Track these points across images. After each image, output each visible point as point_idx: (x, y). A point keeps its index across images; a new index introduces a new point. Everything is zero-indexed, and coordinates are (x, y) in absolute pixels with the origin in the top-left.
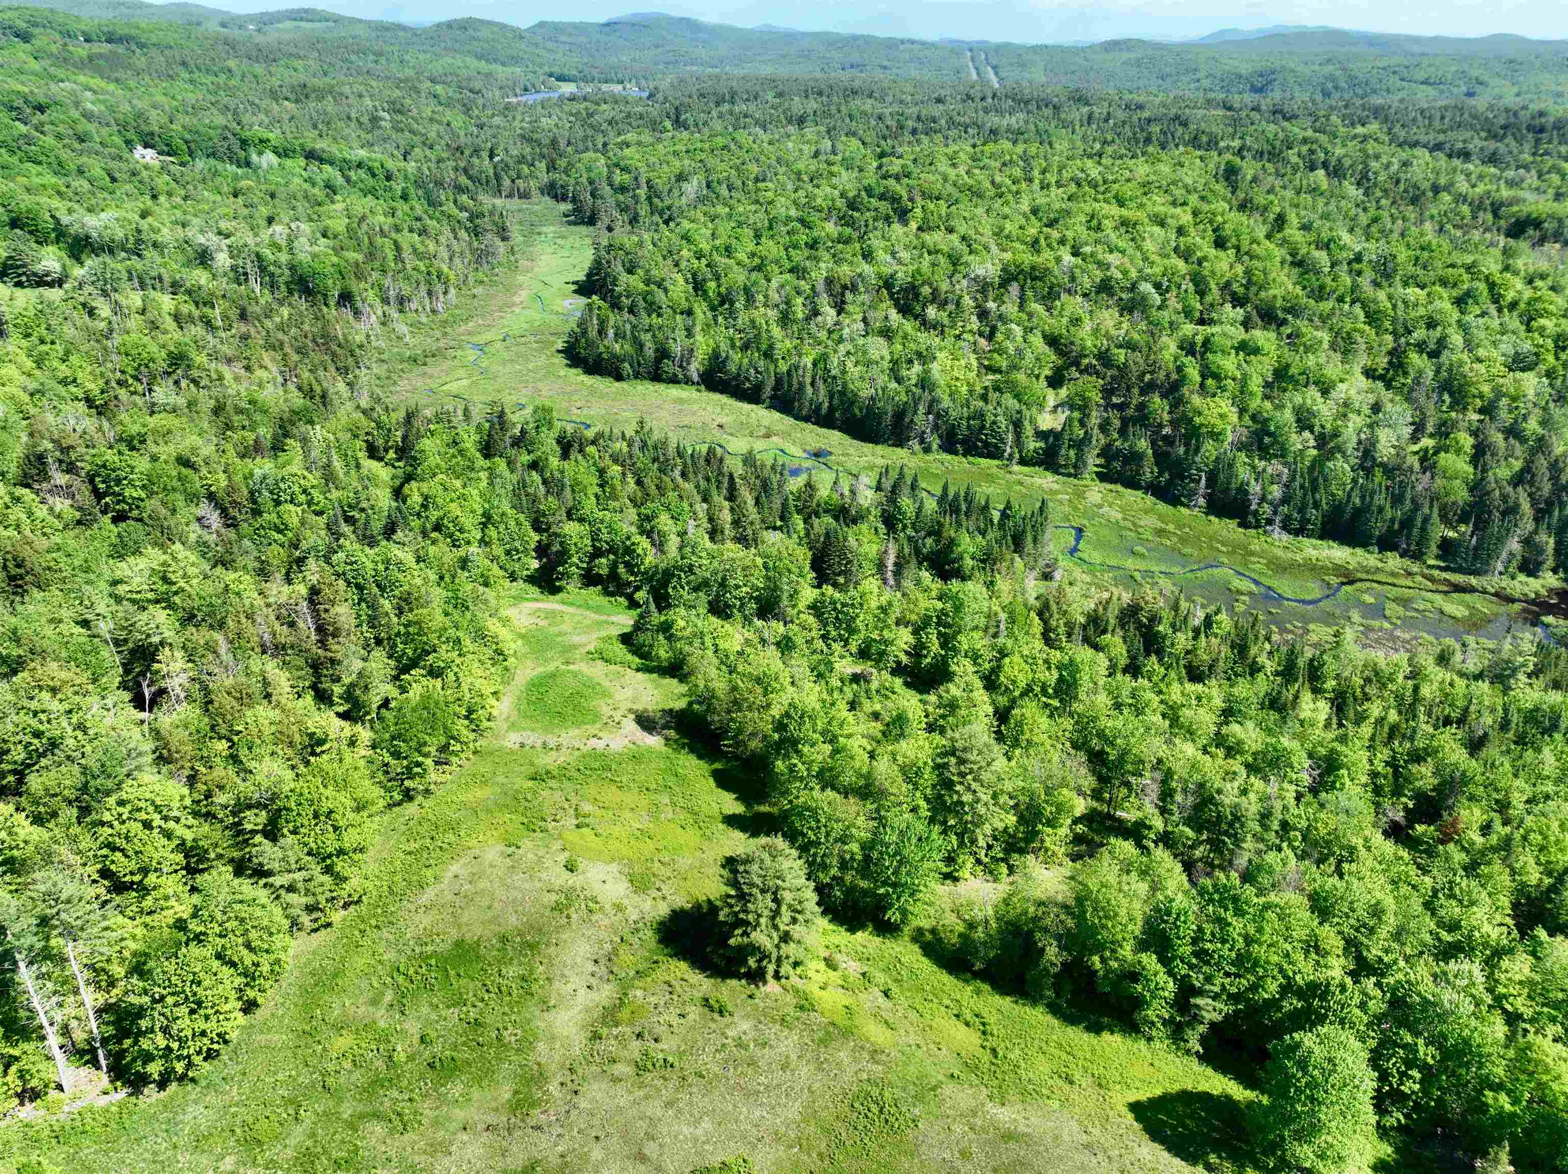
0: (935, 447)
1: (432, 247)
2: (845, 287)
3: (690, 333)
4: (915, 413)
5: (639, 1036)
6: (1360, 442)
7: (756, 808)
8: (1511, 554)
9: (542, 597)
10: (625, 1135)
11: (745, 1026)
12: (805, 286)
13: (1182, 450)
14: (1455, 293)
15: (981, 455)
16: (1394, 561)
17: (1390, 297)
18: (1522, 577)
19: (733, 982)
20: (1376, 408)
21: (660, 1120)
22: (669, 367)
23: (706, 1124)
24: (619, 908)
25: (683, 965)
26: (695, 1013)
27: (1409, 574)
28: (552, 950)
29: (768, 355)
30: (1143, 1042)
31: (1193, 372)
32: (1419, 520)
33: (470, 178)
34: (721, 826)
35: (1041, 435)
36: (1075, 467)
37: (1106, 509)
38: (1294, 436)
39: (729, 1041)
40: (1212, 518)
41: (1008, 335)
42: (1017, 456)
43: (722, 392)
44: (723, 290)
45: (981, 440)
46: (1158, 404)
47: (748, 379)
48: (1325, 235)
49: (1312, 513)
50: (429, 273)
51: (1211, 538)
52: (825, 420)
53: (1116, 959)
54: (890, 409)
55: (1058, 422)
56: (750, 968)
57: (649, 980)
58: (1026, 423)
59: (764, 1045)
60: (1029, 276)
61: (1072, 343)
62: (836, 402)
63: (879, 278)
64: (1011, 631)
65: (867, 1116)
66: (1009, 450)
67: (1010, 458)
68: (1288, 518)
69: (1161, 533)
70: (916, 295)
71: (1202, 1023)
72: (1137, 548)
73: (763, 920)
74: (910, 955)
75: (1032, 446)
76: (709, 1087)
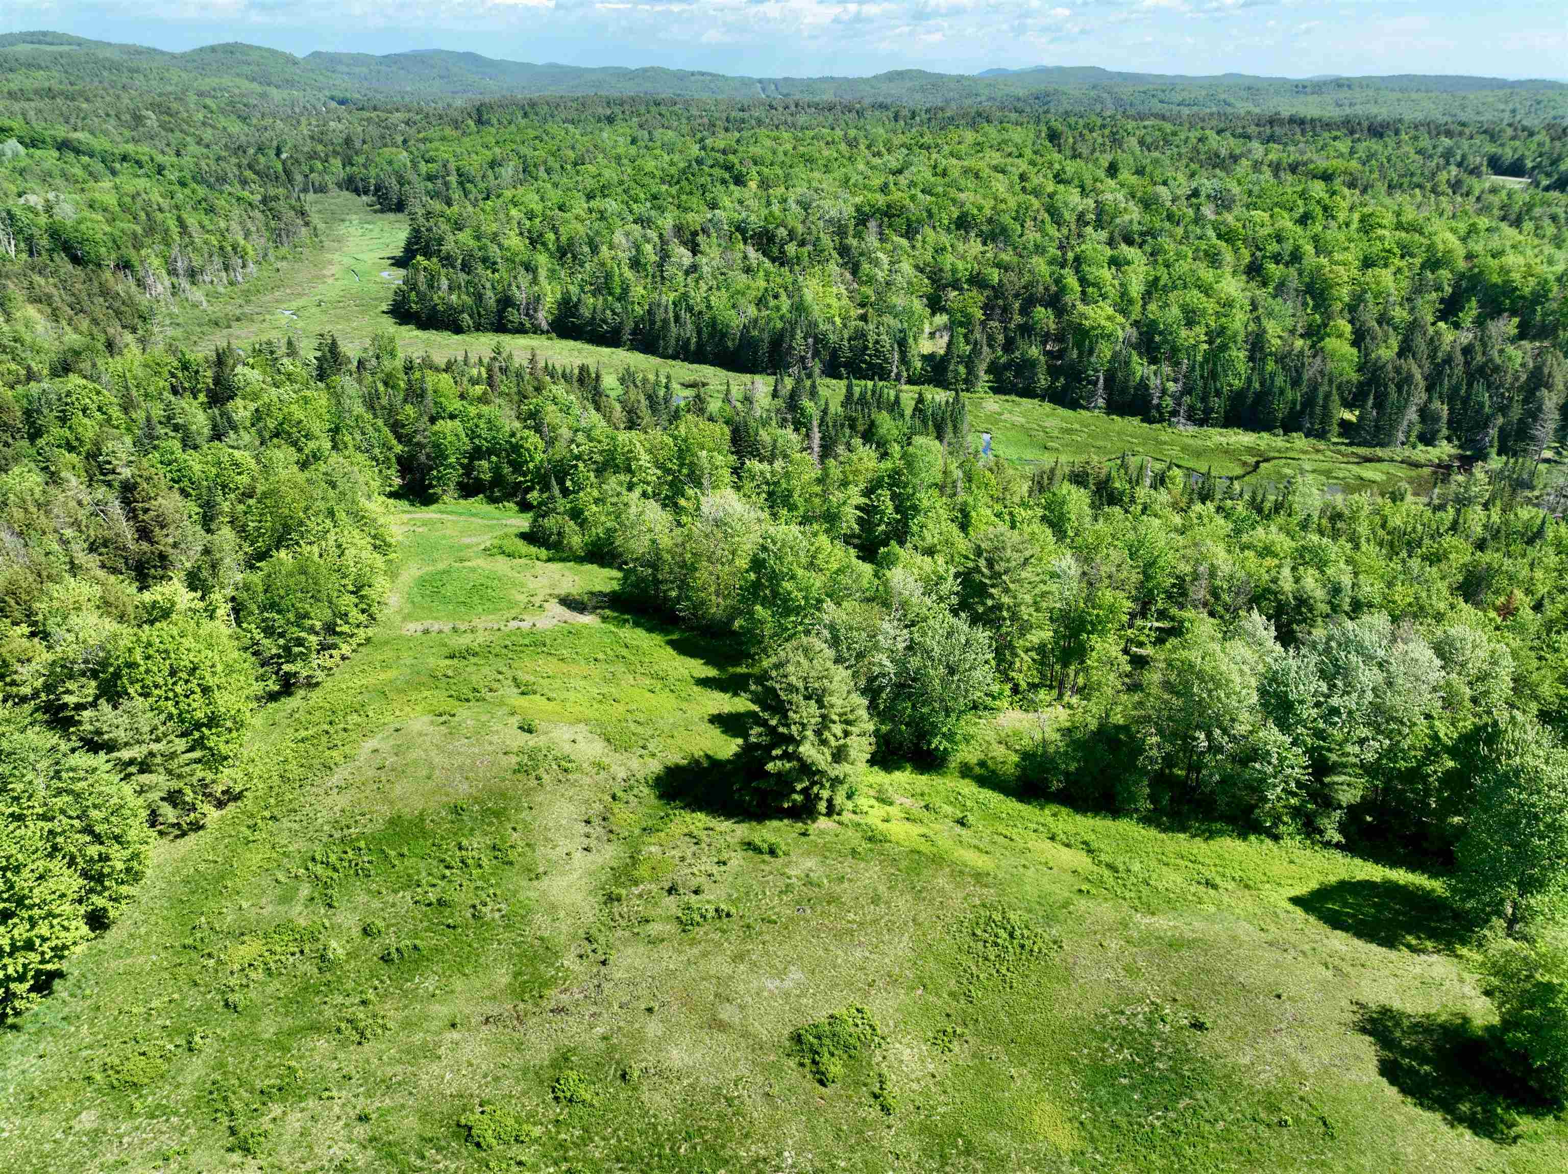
0: (817, 371)
1: (223, 224)
2: (695, 234)
3: (535, 281)
4: (793, 337)
5: (670, 891)
6: (1249, 334)
7: (731, 670)
8: (1411, 424)
9: (412, 509)
10: (688, 1002)
11: (810, 863)
12: (653, 234)
13: (1075, 354)
15: (866, 377)
16: (1300, 441)
18: (1421, 447)
19: (775, 823)
21: (731, 978)
22: (513, 316)
23: (795, 974)
24: (600, 767)
25: (700, 815)
26: (737, 860)
28: (524, 815)
29: (623, 296)
30: (1269, 842)
31: (1072, 281)
32: (1321, 395)
33: (257, 173)
34: (695, 688)
35: (924, 358)
36: (966, 381)
37: (1006, 416)
38: (1184, 333)
39: (794, 880)
40: (1115, 417)
41: (876, 263)
42: (905, 374)
43: (575, 339)
44: (563, 239)
45: (865, 362)
47: (604, 321)
49: (1215, 402)
50: (222, 248)
51: (1119, 433)
52: (697, 356)
54: (766, 336)
55: (938, 347)
56: (794, 801)
57: (662, 834)
58: (911, 341)
59: (841, 879)
60: (886, 214)
61: (941, 270)
62: (705, 336)
63: (731, 224)
64: (969, 490)
65: (996, 944)
66: (895, 370)
67: (898, 378)
68: (1191, 408)
69: (1069, 431)
70: (771, 238)
71: (1340, 807)
72: (1050, 444)
73: (809, 733)
74: (968, 788)
75: (919, 365)
76: (785, 932)
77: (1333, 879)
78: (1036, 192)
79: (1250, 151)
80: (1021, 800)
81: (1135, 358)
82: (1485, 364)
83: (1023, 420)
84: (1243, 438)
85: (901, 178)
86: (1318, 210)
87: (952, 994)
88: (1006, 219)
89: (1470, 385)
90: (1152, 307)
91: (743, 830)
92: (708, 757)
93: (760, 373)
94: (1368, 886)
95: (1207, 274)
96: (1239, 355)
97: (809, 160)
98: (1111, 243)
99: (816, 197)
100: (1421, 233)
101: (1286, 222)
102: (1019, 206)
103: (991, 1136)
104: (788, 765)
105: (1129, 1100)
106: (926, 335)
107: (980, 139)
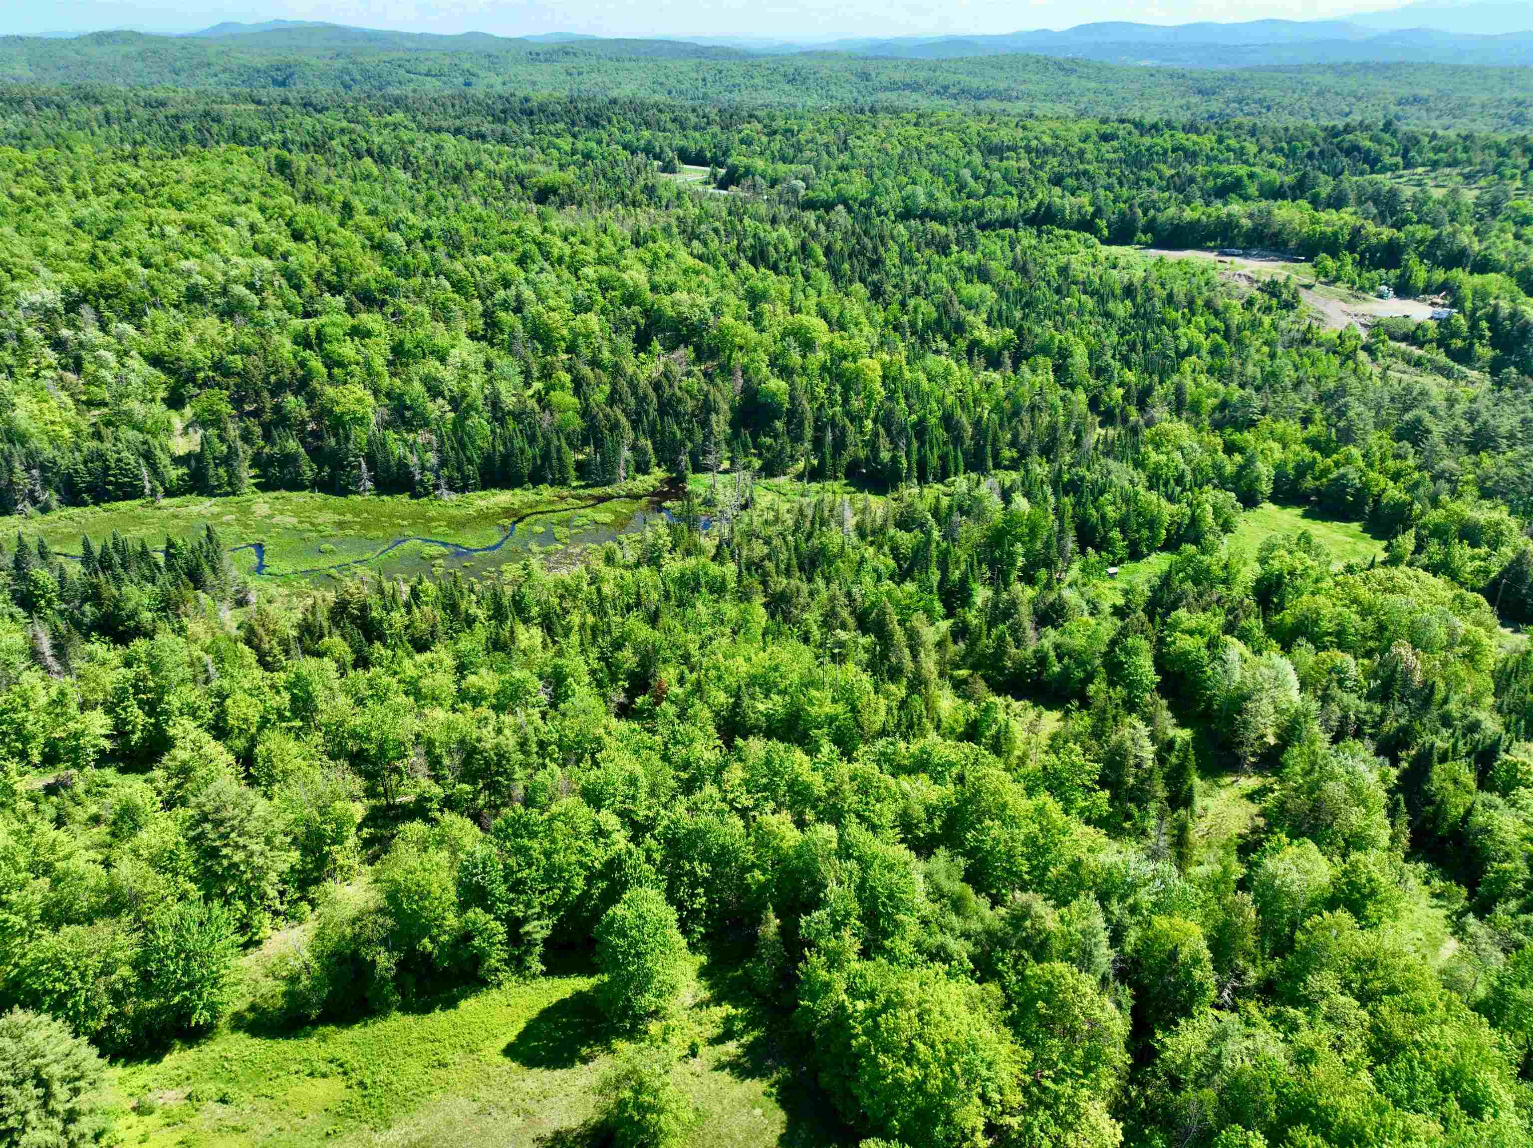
4: (12, 472)
6: (486, 398)
8: (627, 461)
13: (333, 442)
14: (515, 255)
15: (117, 499)
16: (547, 492)
17: (466, 267)
20: (488, 365)
27: (562, 498)
30: (494, 991)
31: (316, 364)
32: (553, 450)
35: (178, 461)
38: (430, 406)
40: (385, 498)
41: (101, 361)
42: (161, 489)
45: (110, 483)
46: (292, 402)
48: (393, 219)
49: (470, 469)
51: (390, 516)
53: (445, 932)
55: (194, 444)
58: (158, 452)
60: (100, 295)
61: (178, 360)
66: (148, 486)
67: (153, 492)
68: (450, 479)
69: (342, 525)
71: (537, 945)
75: (174, 471)
80: (287, 1038)
81: (391, 436)
82: (671, 398)
84: (503, 498)
85: (112, 243)
86: (534, 249)
88: (241, 290)
90: (397, 380)
94: (562, 1005)
95: (443, 339)
98: (350, 310)
100: (617, 266)
101: (509, 266)
106: (179, 432)
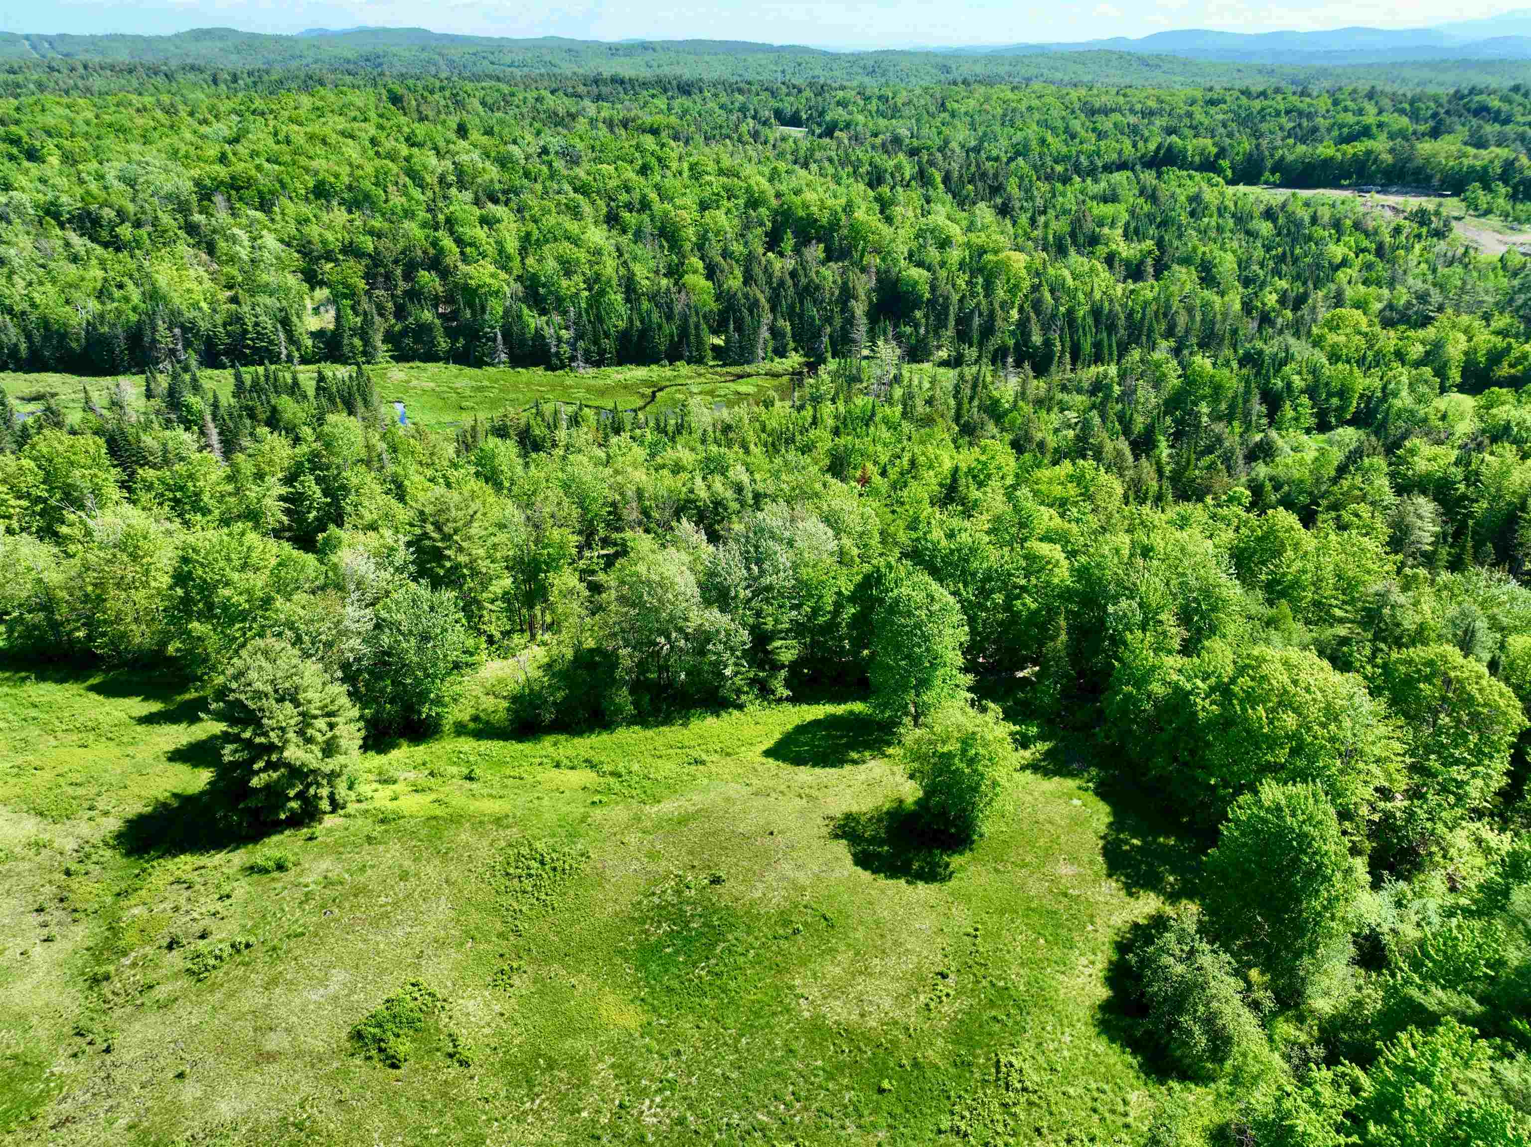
0: (193, 363)
5: (170, 947)
8: (765, 341)
10: (223, 1050)
11: (325, 864)
13: (468, 313)
14: (635, 166)
15: (255, 363)
16: (684, 369)
18: (777, 360)
19: (275, 838)
20: (619, 252)
21: (267, 1006)
23: (339, 976)
24: (38, 846)
25: (184, 858)
26: (242, 888)
30: (736, 713)
31: (448, 243)
32: (691, 328)
34: (139, 728)
35: (314, 335)
36: (364, 353)
37: (414, 382)
38: (565, 283)
39: (312, 887)
40: (520, 369)
41: (234, 239)
42: (296, 354)
45: (248, 346)
46: (427, 278)
49: (606, 343)
51: (528, 384)
52: (33, 364)
54: (119, 331)
55: (327, 320)
56: (291, 810)
57: (143, 893)
58: (294, 319)
59: (363, 869)
60: (232, 187)
61: (309, 242)
62: (37, 339)
63: (37, 206)
64: (398, 462)
65: (530, 876)
66: (284, 352)
67: (290, 358)
68: (587, 352)
69: (480, 389)
70: (96, 222)
71: (783, 666)
72: (464, 404)
73: (291, 735)
74: (467, 745)
75: (309, 343)
76: (316, 940)
77: (790, 727)
78: (392, 156)
79: (584, 109)
80: (520, 741)
81: (526, 311)
82: (808, 284)
83: (432, 385)
84: (639, 373)
85: (239, 148)
86: (654, 162)
87: (500, 935)
88: (367, 185)
89: (802, 303)
90: (530, 261)
91: (239, 857)
92: (175, 795)
93: (124, 373)
94: (816, 724)
95: (573, 227)
96: (617, 298)
97: (121, 130)
98: (477, 202)
99: (141, 171)
100: (739, 178)
101: (630, 174)
102: (377, 171)
103: (568, 1043)
104: (275, 776)
105: (676, 964)
106: (310, 311)
107: (320, 104)
